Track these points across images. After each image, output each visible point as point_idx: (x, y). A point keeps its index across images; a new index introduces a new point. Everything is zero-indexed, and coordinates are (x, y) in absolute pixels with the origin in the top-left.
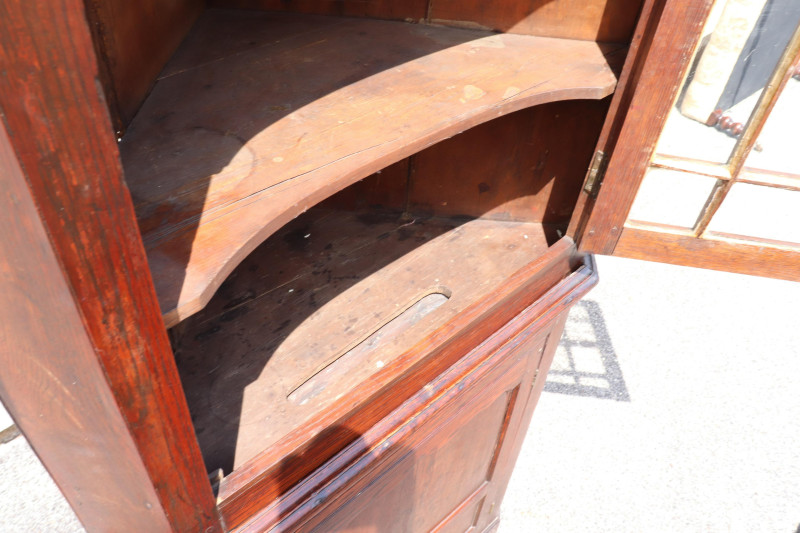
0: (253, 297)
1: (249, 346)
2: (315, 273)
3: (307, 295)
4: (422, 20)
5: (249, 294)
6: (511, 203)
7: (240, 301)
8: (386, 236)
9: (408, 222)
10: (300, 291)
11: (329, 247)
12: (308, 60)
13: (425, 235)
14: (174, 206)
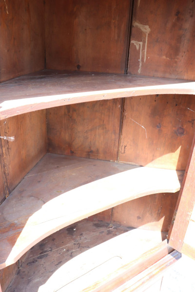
0: (51, 251)
1: (45, 270)
2: (74, 244)
3: (70, 252)
4: (116, 161)
5: (50, 249)
6: (149, 224)
7: (46, 252)
8: (103, 232)
9: (112, 227)
10: (68, 250)
11: (82, 234)
12: (74, 174)
13: (117, 233)
14: (16, 224)
